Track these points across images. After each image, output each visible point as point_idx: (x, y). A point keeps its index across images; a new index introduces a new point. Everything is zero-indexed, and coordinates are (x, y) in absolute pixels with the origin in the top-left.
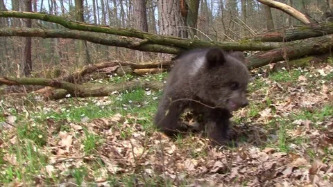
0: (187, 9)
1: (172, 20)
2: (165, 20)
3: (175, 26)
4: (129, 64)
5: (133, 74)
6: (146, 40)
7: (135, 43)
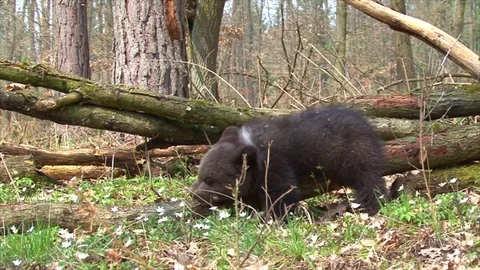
0: (195, 7)
1: (150, 38)
2: (130, 38)
3: (156, 55)
4: (28, 152)
5: (39, 177)
6: (72, 96)
7: (46, 102)
